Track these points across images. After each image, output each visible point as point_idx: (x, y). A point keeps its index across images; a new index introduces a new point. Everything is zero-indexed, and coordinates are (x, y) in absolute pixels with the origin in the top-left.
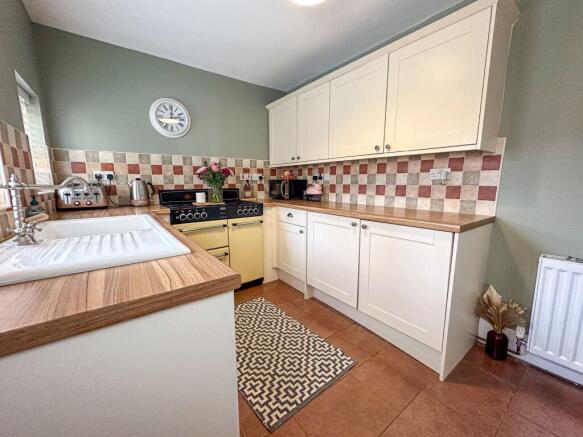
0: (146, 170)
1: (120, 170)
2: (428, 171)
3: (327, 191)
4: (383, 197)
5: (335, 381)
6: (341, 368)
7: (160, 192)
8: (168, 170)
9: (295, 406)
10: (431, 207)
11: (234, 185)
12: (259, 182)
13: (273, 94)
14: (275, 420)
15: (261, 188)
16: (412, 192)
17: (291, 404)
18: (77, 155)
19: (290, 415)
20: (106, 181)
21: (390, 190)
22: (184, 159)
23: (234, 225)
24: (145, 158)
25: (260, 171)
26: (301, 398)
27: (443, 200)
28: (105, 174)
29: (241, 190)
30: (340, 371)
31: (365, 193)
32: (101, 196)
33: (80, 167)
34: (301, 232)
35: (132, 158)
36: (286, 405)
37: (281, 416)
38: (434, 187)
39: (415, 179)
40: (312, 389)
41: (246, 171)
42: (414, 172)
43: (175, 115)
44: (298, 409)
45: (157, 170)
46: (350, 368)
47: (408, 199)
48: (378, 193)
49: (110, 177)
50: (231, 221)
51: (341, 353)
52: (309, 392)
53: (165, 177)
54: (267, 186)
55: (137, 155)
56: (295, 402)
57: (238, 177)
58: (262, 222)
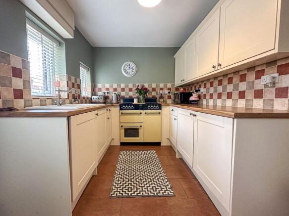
0: (119, 90)
1: (111, 90)
2: (260, 78)
3: (202, 98)
4: (231, 100)
5: (154, 196)
6: (163, 193)
7: (123, 98)
8: (127, 90)
9: (127, 195)
10: (263, 106)
11: (155, 96)
12: (168, 95)
13: (175, 50)
14: (115, 195)
15: (169, 97)
16: (250, 95)
17: (125, 193)
18: (99, 86)
19: (122, 197)
20: (106, 94)
21: (235, 95)
22: (133, 85)
23: (145, 113)
24: (119, 85)
25: (169, 89)
26: (131, 194)
27: (273, 100)
28: (106, 92)
29: (158, 98)
30: (161, 194)
31: (221, 98)
32: (102, 99)
33: (100, 90)
34: (175, 119)
35: (115, 86)
36: (124, 193)
37: (118, 195)
38: (265, 90)
39: (251, 85)
40: (140, 193)
41: (161, 89)
42: (251, 81)
43: (131, 68)
44: (126, 197)
45: (123, 90)
46: (168, 196)
47: (247, 100)
48: (228, 98)
49: (108, 93)
50: (145, 111)
51: (169, 187)
52: (137, 194)
53: (126, 93)
54: (172, 97)
55: (116, 84)
56: (128, 194)
57: (157, 92)
58: (160, 113)
